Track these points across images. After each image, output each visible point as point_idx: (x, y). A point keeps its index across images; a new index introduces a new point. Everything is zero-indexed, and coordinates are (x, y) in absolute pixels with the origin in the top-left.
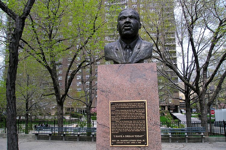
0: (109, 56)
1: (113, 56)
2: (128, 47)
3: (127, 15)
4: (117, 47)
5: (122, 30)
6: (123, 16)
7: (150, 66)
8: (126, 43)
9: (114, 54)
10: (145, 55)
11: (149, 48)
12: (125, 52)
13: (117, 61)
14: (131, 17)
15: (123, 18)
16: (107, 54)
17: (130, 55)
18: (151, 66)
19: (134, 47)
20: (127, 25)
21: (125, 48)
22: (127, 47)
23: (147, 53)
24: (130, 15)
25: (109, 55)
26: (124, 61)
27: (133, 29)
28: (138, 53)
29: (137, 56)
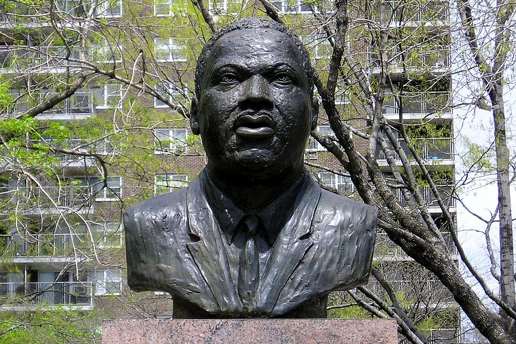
0: (153, 270)
1: (169, 267)
2: (251, 228)
3: (254, 62)
4: (194, 223)
5: (228, 138)
6: (234, 66)
7: (369, 335)
8: (240, 203)
9: (178, 257)
10: (339, 269)
11: (359, 234)
12: (233, 251)
13: (193, 298)
14: (270, 74)
15: (230, 77)
16: (143, 257)
17: (263, 269)
18: (374, 335)
19: (283, 224)
20: (255, 118)
21: (236, 233)
22: (246, 229)
23: (347, 263)
24: (270, 60)
25: (151, 262)
26: (229, 299)
27: (283, 140)
28: (301, 262)
29: (299, 279)
